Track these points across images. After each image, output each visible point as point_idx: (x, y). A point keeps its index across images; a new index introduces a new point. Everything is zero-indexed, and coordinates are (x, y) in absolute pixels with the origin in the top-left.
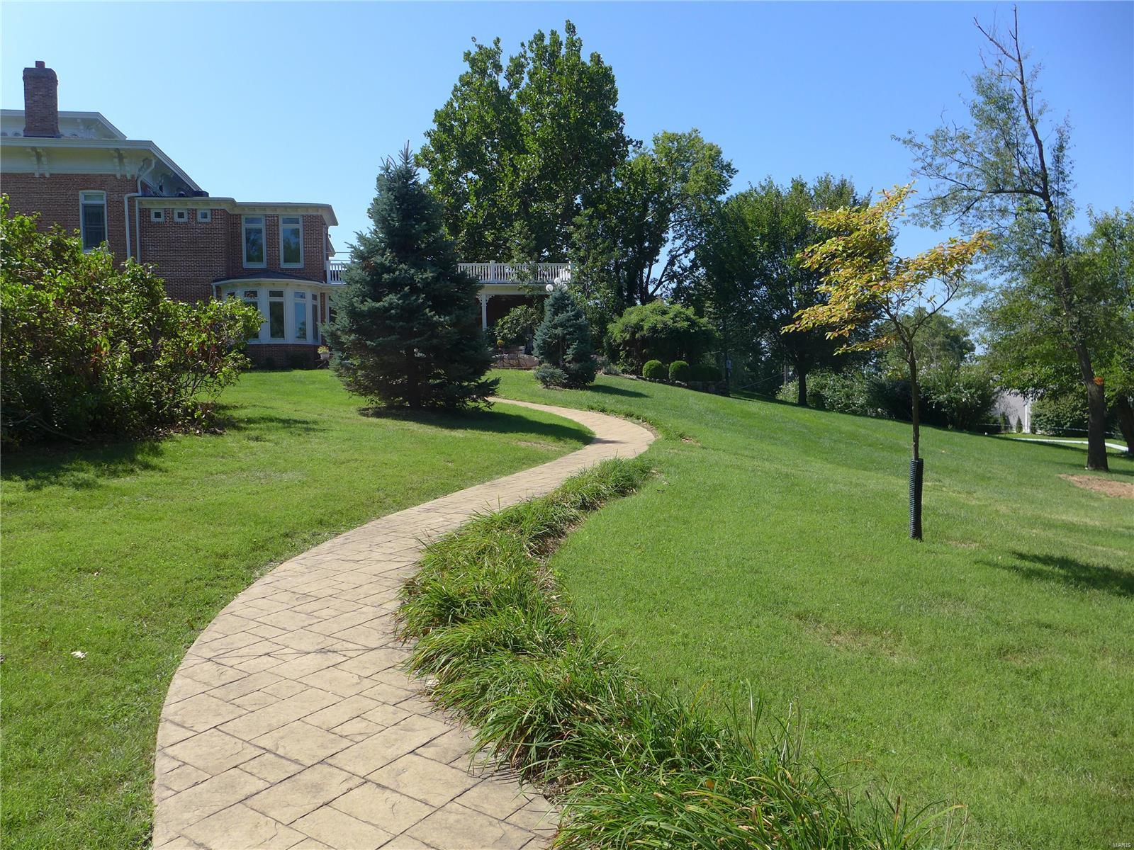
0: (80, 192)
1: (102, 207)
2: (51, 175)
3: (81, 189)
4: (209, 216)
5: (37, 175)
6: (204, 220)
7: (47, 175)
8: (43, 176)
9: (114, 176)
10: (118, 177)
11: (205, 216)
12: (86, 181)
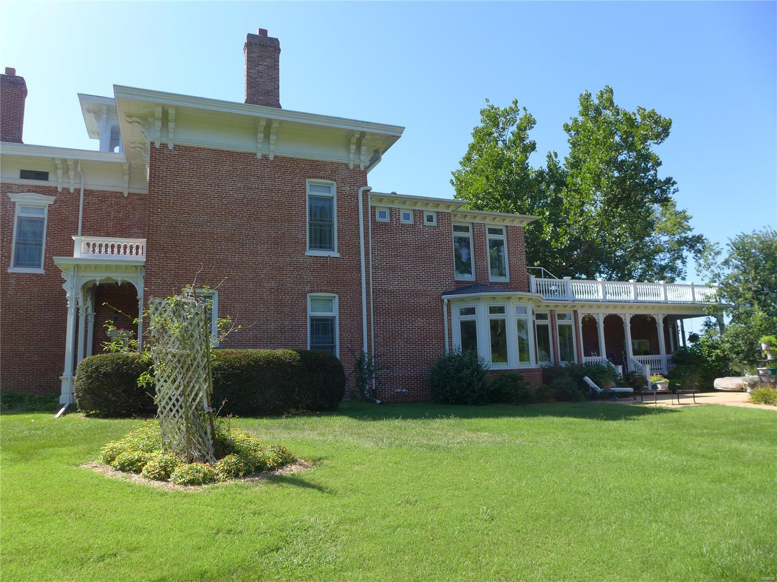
0: (308, 180)
1: (330, 199)
2: (275, 157)
3: (310, 177)
4: (435, 219)
5: (259, 156)
6: (430, 224)
7: (271, 158)
8: (265, 157)
9: (346, 165)
10: (351, 167)
11: (430, 219)
12: (315, 168)
